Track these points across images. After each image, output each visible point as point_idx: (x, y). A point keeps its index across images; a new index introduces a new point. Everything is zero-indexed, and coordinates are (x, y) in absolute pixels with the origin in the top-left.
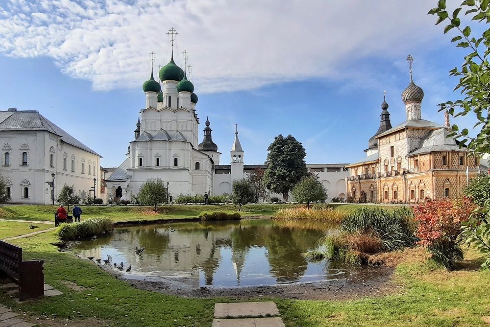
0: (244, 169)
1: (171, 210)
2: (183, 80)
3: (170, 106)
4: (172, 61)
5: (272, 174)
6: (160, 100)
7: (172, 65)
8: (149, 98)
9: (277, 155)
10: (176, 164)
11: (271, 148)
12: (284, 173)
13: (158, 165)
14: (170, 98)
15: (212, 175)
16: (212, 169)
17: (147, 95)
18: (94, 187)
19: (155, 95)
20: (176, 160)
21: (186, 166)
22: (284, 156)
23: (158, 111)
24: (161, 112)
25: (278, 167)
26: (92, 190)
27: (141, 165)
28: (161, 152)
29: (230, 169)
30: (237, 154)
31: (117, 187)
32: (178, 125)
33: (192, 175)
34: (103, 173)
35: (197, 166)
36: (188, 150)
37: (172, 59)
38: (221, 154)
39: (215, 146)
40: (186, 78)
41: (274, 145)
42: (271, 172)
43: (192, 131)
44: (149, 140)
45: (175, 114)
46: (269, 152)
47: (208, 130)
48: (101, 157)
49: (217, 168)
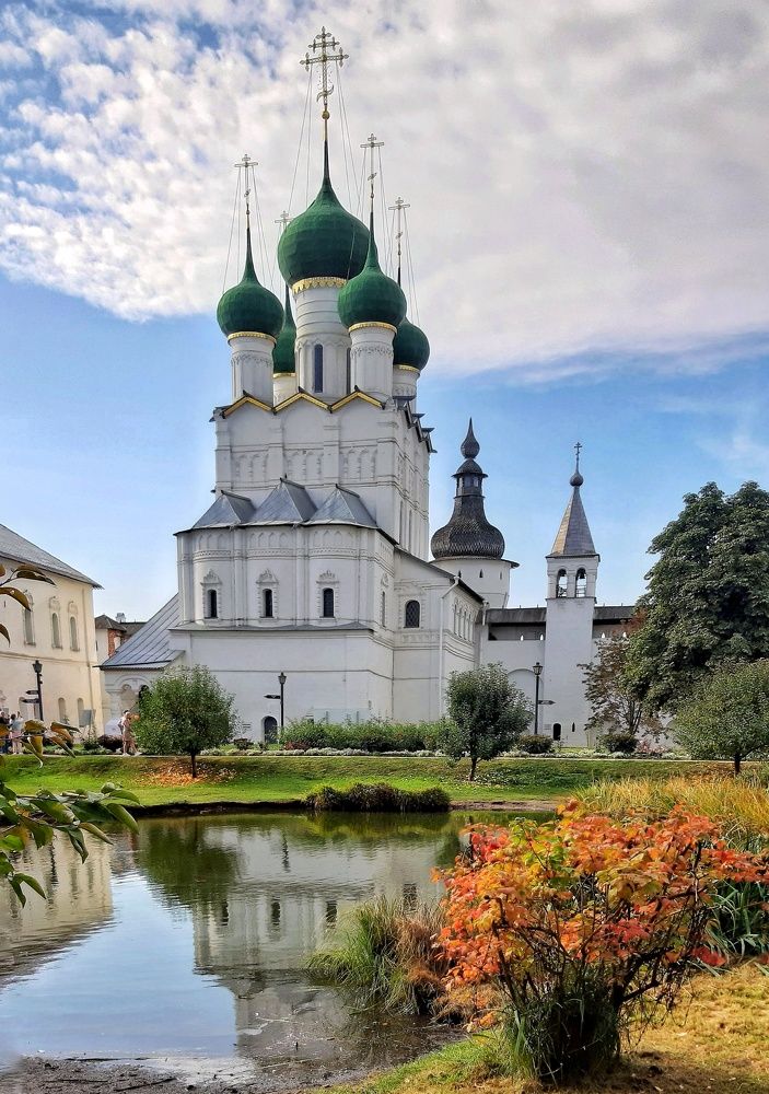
0: (596, 623)
1: (245, 771)
2: (366, 272)
3: (318, 385)
4: (327, 192)
5: (657, 644)
6: (285, 365)
7: (326, 210)
8: (244, 358)
9: (682, 570)
10: (328, 610)
11: (660, 543)
12: (699, 642)
13: (268, 613)
14: (319, 351)
15: (476, 645)
16: (478, 622)
17: (235, 349)
18: (39, 692)
19: (262, 345)
20: (328, 594)
21: (363, 616)
22: (708, 573)
23: (274, 412)
24: (282, 415)
25: (682, 616)
26: (31, 701)
27: (213, 614)
28: (277, 568)
29: (544, 624)
30: (572, 566)
31: (136, 688)
32: (344, 461)
33: (395, 649)
34: (117, 641)
35: (412, 614)
36: (371, 559)
37: (327, 182)
38: (515, 565)
39: (494, 535)
40: (375, 265)
41: (678, 528)
42: (654, 638)
43: (394, 484)
44: (238, 521)
45: (335, 419)
46: (658, 557)
47: (470, 475)
48: (96, 586)
49: (496, 618)
